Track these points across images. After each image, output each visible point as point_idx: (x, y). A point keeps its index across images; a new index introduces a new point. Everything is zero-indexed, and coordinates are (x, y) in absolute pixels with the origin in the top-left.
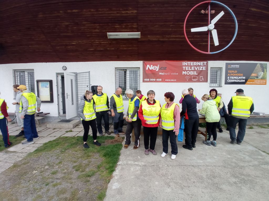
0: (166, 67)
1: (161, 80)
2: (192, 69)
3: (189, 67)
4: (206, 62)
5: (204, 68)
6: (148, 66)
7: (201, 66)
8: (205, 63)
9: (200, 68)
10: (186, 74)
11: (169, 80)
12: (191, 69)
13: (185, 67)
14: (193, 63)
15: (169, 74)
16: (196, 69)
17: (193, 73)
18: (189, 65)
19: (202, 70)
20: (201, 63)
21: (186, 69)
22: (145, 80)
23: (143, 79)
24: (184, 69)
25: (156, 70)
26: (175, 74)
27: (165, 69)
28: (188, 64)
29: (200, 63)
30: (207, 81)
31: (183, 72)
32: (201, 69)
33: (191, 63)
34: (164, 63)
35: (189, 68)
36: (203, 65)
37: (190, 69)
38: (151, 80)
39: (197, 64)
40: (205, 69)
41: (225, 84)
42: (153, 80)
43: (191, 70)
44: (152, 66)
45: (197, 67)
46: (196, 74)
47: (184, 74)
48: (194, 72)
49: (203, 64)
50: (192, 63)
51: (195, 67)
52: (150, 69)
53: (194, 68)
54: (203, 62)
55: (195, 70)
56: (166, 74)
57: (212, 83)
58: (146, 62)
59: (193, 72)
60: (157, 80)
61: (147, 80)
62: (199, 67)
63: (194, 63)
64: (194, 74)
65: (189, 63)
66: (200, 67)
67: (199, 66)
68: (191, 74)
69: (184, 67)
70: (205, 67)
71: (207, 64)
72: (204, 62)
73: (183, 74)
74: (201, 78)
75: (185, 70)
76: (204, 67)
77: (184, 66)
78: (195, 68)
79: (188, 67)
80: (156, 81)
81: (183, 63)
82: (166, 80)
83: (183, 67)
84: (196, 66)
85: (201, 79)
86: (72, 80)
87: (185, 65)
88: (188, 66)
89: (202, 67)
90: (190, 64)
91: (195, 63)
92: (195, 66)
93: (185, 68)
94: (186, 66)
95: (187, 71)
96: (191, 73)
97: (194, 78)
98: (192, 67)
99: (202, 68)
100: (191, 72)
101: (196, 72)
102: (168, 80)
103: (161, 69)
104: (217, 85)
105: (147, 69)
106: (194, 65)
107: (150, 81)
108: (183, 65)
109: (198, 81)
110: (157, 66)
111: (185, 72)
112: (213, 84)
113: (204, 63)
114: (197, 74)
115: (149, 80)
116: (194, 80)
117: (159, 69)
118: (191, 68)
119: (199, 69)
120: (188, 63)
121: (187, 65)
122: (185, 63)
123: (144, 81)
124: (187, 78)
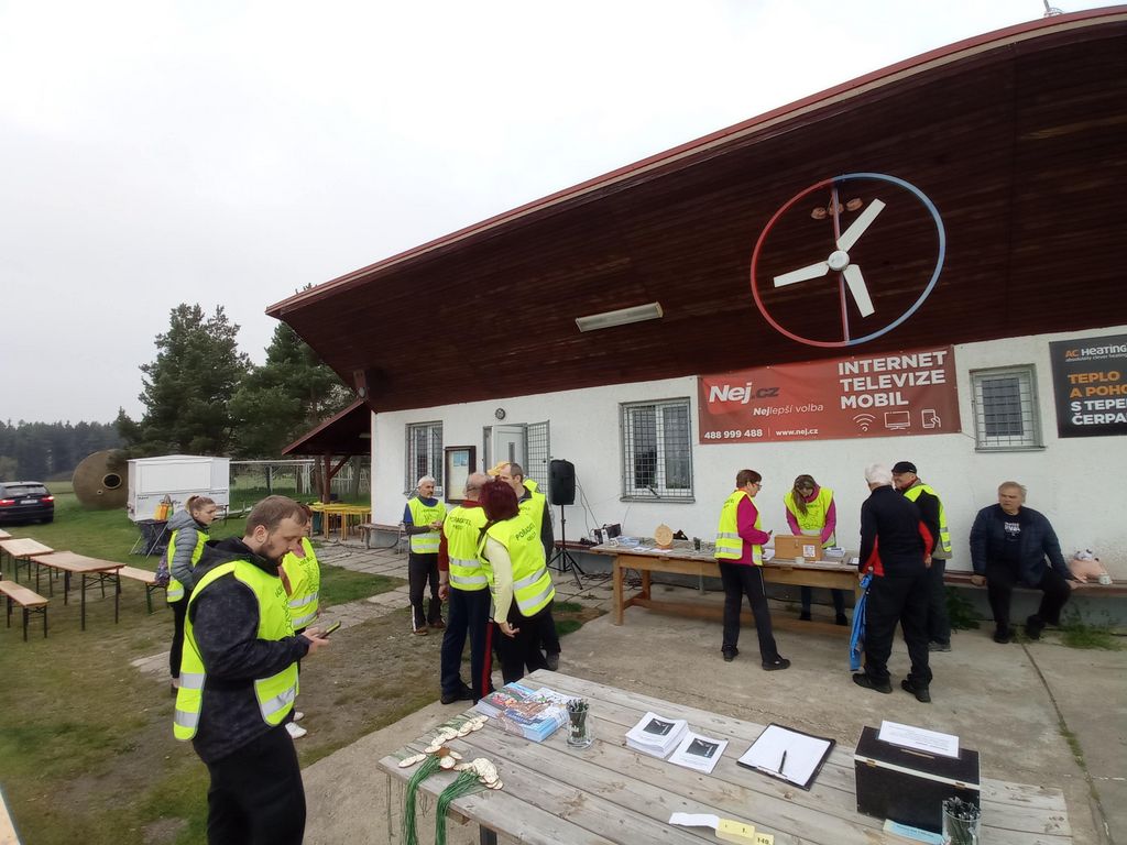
0: (778, 389)
1: (760, 433)
2: (882, 386)
3: (869, 379)
4: (945, 352)
6: (715, 389)
7: (920, 369)
8: (940, 354)
10: (854, 406)
11: (791, 433)
12: (878, 384)
13: (850, 380)
14: (886, 362)
15: (788, 410)
16: (900, 384)
17: (888, 399)
18: (866, 370)
19: (928, 382)
20: (921, 356)
21: (856, 389)
22: (707, 436)
23: (702, 433)
24: (847, 389)
25: (743, 402)
26: (811, 408)
27: (771, 395)
28: (861, 367)
31: (844, 399)
34: (770, 374)
35: (865, 381)
36: (931, 364)
37: (870, 387)
38: (727, 434)
39: (900, 365)
40: (943, 381)
41: (1061, 436)
42: (733, 434)
43: (876, 387)
44: (726, 387)
45: (904, 375)
47: (849, 407)
48: (891, 394)
49: (929, 359)
50: (877, 363)
51: (895, 376)
52: (723, 398)
53: (889, 381)
54: (930, 354)
56: (778, 411)
60: (747, 434)
61: (713, 435)
63: (889, 359)
64: (892, 403)
65: (866, 363)
66: (917, 374)
68: (877, 404)
69: (846, 382)
70: (942, 371)
71: (950, 358)
73: (844, 407)
74: (928, 417)
75: (852, 392)
77: (845, 377)
78: (892, 379)
79: (863, 379)
80: (743, 439)
81: (841, 365)
82: (779, 433)
83: (841, 381)
84: (899, 372)
85: (928, 421)
86: (512, 447)
87: (847, 372)
88: (862, 374)
90: (871, 366)
91: (893, 362)
92: (894, 371)
93: (851, 385)
94: (852, 375)
95: (858, 394)
96: (877, 400)
97: (892, 419)
98: (881, 378)
99: (929, 378)
100: (876, 396)
101: (898, 394)
102: (785, 433)
103: (759, 396)
105: (712, 399)
106: (890, 368)
107: (723, 440)
108: (841, 373)
109: (916, 429)
111: (853, 398)
113: (934, 357)
114: (907, 402)
115: (719, 435)
117: (752, 397)
118: (875, 382)
119: (912, 383)
120: (861, 362)
122: (847, 366)
123: (703, 441)
124: (864, 421)
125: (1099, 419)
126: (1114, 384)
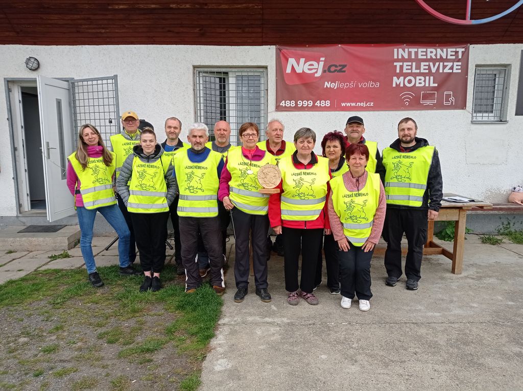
0: (346, 66)
1: (328, 103)
2: (422, 71)
3: (414, 64)
4: (463, 50)
5: (455, 67)
6: (292, 61)
7: (447, 60)
8: (460, 50)
9: (444, 67)
10: (402, 85)
11: (353, 104)
12: (420, 69)
13: (401, 64)
14: (426, 52)
15: (352, 85)
16: (434, 70)
17: (425, 81)
18: (413, 57)
19: (451, 71)
20: (449, 50)
21: (405, 71)
22: (283, 104)
23: (278, 101)
24: (398, 71)
25: (316, 75)
26: (370, 84)
27: (340, 71)
28: (410, 53)
29: (445, 50)
30: (463, 106)
31: (395, 79)
32: (446, 70)
33: (420, 50)
34: (339, 52)
35: (411, 66)
36: (454, 57)
37: (414, 71)
38: (300, 103)
39: (436, 55)
40: (460, 71)
41: (517, 114)
42: (305, 103)
43: (418, 71)
44: (302, 60)
45: (437, 64)
46: (432, 85)
47: (398, 86)
48: (427, 78)
49: (454, 53)
50: (421, 52)
51: (431, 64)
52: (299, 70)
53: (427, 67)
54: (454, 50)
55: (430, 73)
56: (344, 86)
57: (480, 112)
58: (286, 50)
59: (423, 78)
60: (318, 104)
61: (289, 104)
62: (441, 64)
63: (429, 50)
64: (427, 85)
65: (413, 50)
66: (445, 64)
67: (441, 60)
68: (417, 85)
69: (398, 64)
70: (460, 63)
71: (466, 54)
72: (458, 50)
73: (394, 85)
74: (448, 96)
75: (402, 74)
76: (456, 64)
77: (398, 60)
78: (429, 66)
79: (410, 64)
80: (314, 108)
81: (396, 50)
82: (343, 104)
83: (395, 64)
84: (434, 61)
85: (447, 100)
86: (59, 103)
87: (400, 57)
88: (410, 60)
89: (450, 64)
90: (416, 53)
91: (431, 52)
92: (431, 60)
93: (401, 67)
94: (403, 60)
95: (406, 75)
96: (418, 81)
97: (426, 97)
98: (423, 64)
99: (452, 68)
100: (418, 78)
101: (432, 78)
102: (348, 104)
103: (329, 71)
104: (492, 119)
105: (289, 70)
106: (429, 57)
107: (296, 108)
108: (396, 57)
109: (440, 106)
110: (318, 61)
111: (402, 78)
112: (481, 115)
113: (457, 52)
114: (436, 85)
115: (293, 104)
116: (428, 102)
117: (324, 71)
118: (418, 67)
119: (441, 71)
120: (410, 50)
121: (406, 57)
122: (400, 52)
123: (278, 108)
124: (407, 96)
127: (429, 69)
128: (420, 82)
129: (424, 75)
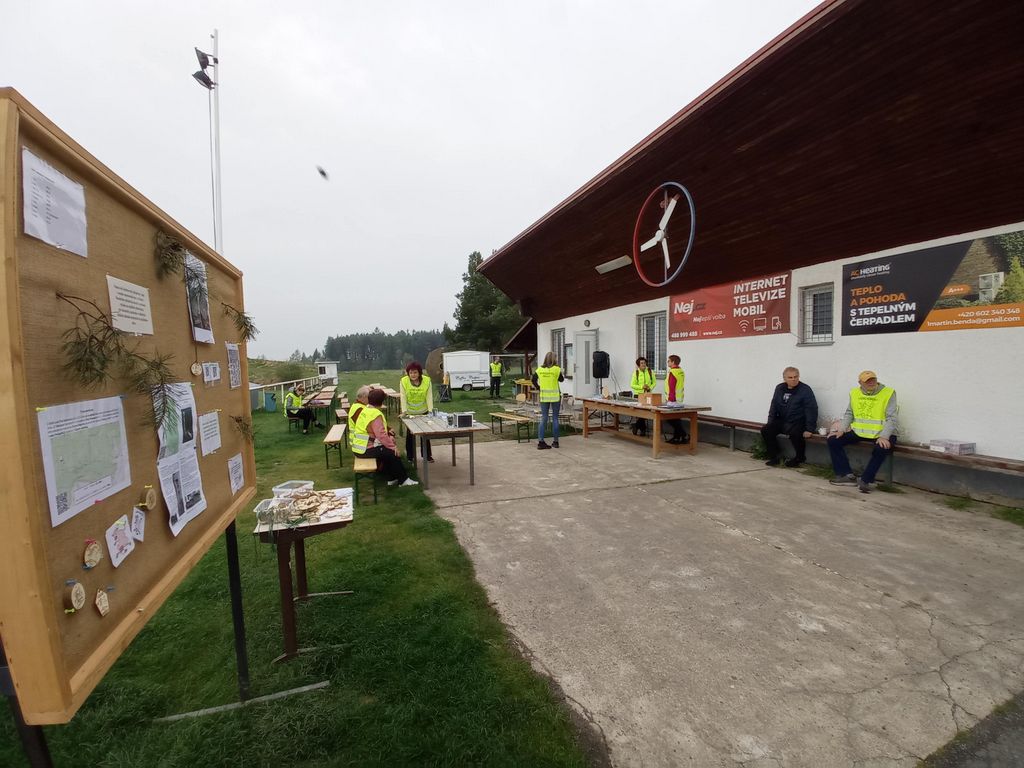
0: (706, 304)
1: (696, 334)
2: (754, 301)
3: (747, 296)
4: (787, 276)
5: (780, 293)
6: (676, 305)
9: (771, 294)
10: (740, 315)
11: (710, 333)
13: (739, 297)
14: (757, 283)
15: (709, 318)
18: (747, 290)
19: (776, 298)
20: (775, 278)
22: (673, 335)
23: (670, 334)
24: (737, 303)
25: (689, 313)
27: (703, 308)
28: (745, 287)
29: (772, 279)
31: (735, 310)
32: (773, 298)
33: (752, 283)
34: (702, 294)
36: (779, 284)
37: (748, 302)
38: (681, 334)
39: (764, 285)
40: (784, 296)
41: (843, 334)
42: (684, 335)
44: (682, 304)
45: (765, 292)
46: (762, 312)
48: (758, 306)
49: (778, 281)
50: (754, 285)
52: (681, 311)
55: (760, 302)
56: (705, 319)
60: (690, 334)
62: (769, 292)
65: (747, 284)
67: (769, 288)
70: (784, 289)
72: (782, 276)
73: (735, 316)
76: (780, 290)
77: (737, 295)
80: (689, 338)
81: (735, 286)
82: (704, 334)
83: (735, 298)
84: (762, 290)
85: (775, 325)
87: (738, 292)
88: (745, 293)
89: (775, 291)
90: (750, 286)
93: (739, 300)
94: (740, 294)
96: (751, 310)
97: (758, 323)
99: (777, 295)
100: (751, 307)
101: (761, 306)
102: (707, 334)
103: (696, 309)
105: (675, 312)
106: (758, 288)
107: (680, 339)
108: (735, 292)
109: (769, 331)
110: (690, 303)
111: (739, 309)
113: (781, 279)
114: (765, 312)
115: (678, 335)
116: (760, 328)
117: (693, 310)
118: (751, 299)
119: (768, 298)
121: (742, 291)
122: (738, 288)
123: (671, 339)
124: (744, 324)
125: (867, 322)
126: (877, 295)
127: (759, 298)
128: (753, 311)
129: (755, 304)
